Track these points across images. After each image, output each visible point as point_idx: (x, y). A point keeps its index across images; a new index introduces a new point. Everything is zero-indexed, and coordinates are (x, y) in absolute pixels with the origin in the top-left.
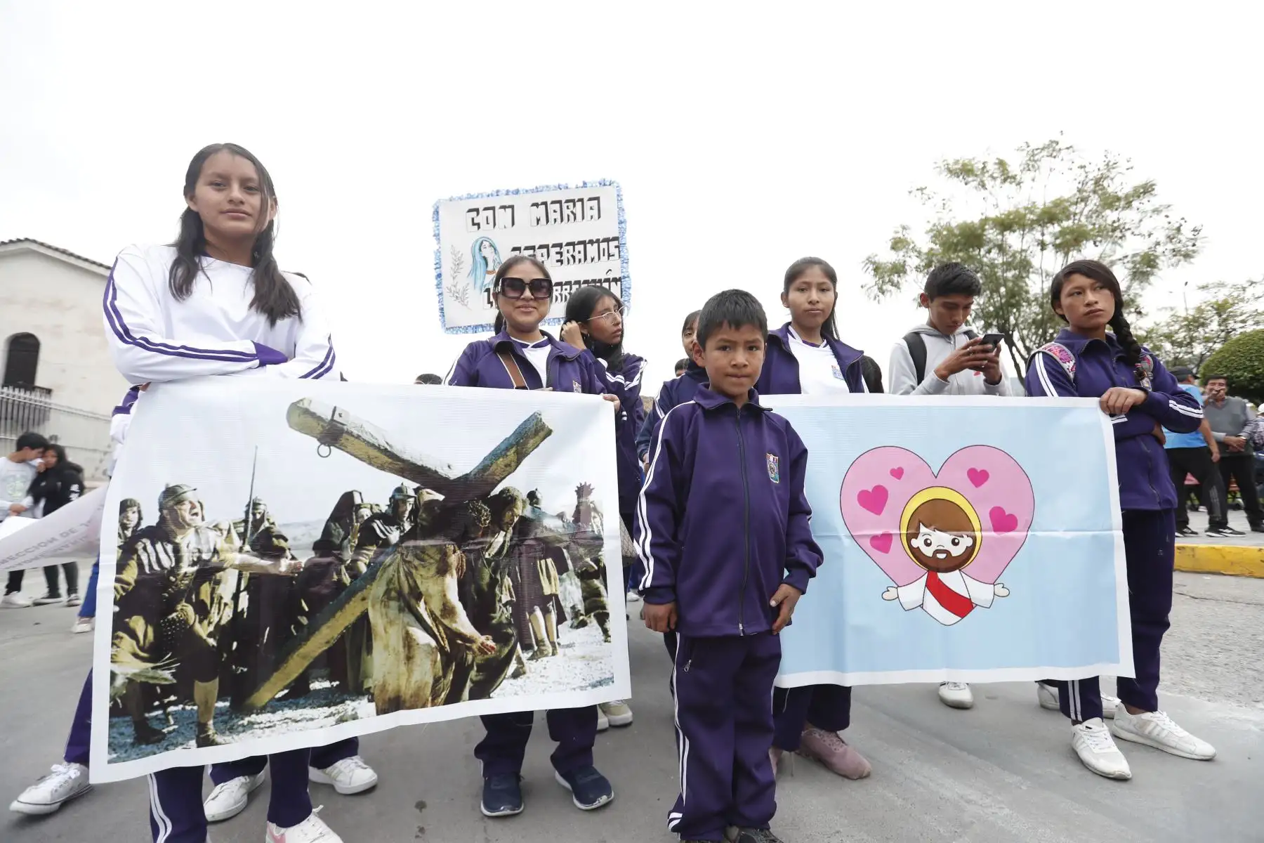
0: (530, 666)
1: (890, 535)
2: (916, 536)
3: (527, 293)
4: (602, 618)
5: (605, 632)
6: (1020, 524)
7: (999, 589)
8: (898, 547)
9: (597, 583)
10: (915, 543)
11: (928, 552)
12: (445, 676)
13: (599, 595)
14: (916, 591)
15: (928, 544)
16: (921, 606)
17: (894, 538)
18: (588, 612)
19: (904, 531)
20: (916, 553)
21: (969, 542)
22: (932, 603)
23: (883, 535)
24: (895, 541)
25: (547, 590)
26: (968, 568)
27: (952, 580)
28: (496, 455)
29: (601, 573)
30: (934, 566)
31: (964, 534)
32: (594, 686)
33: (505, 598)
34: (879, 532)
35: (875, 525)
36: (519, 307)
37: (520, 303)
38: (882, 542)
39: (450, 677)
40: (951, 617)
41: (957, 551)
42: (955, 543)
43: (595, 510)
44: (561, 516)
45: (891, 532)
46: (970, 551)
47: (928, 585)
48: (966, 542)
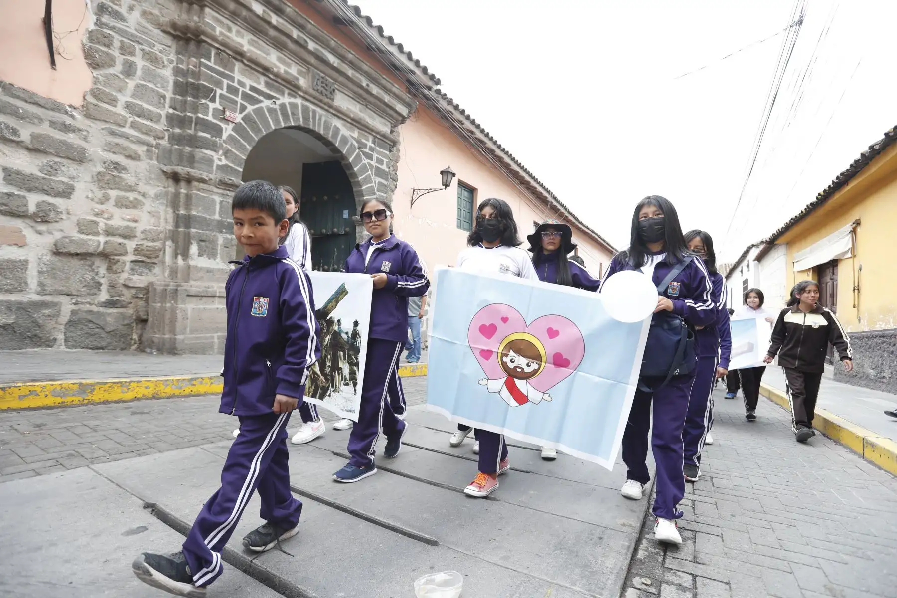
0: (333, 394)
1: (491, 352)
2: (507, 355)
3: (374, 218)
4: (355, 384)
5: (355, 390)
6: (571, 365)
7: (546, 397)
8: (495, 360)
9: (355, 368)
10: (505, 359)
11: (511, 366)
12: (312, 387)
13: (355, 374)
14: (498, 384)
15: (512, 361)
16: (499, 392)
17: (494, 353)
18: (350, 380)
19: (500, 351)
20: (504, 365)
21: (536, 367)
22: (506, 393)
23: (488, 350)
24: (494, 355)
25: (340, 366)
26: (531, 380)
27: (520, 384)
28: (329, 302)
29: (357, 364)
30: (513, 375)
31: (535, 361)
32: (347, 411)
33: (329, 364)
34: (486, 348)
35: (486, 344)
36: (371, 227)
37: (371, 224)
38: (486, 354)
39: (313, 388)
40: (513, 403)
41: (528, 370)
42: (528, 365)
43: (358, 334)
44: (347, 333)
45: (493, 350)
46: (535, 372)
47: (506, 383)
48: (534, 366)
